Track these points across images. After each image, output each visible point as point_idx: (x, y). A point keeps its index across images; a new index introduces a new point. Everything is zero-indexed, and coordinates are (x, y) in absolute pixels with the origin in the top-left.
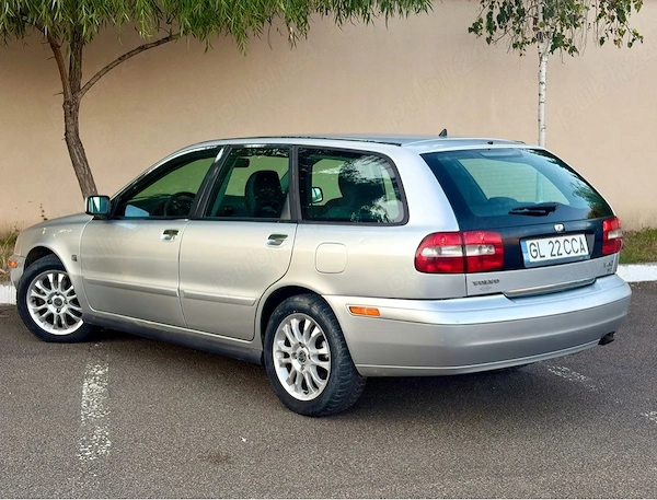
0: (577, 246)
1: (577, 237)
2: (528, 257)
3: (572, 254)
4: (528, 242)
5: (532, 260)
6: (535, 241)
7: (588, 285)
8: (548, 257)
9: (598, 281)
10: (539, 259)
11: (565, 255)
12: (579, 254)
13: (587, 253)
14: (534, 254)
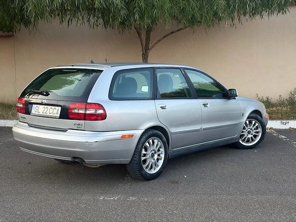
0: (55, 111)
1: (57, 108)
2: (33, 111)
3: (52, 115)
4: (36, 105)
5: (34, 113)
6: (38, 106)
7: (65, 131)
8: (41, 113)
9: (69, 130)
10: (37, 113)
11: (48, 114)
12: (55, 115)
13: (59, 115)
14: (36, 111)
